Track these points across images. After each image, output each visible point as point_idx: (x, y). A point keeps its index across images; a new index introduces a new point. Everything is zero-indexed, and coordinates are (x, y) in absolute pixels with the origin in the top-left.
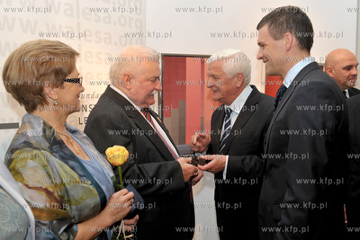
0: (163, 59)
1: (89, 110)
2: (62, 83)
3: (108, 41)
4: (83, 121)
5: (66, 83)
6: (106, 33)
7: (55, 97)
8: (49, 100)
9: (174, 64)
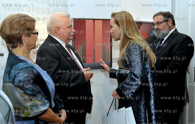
0: (74, 21)
1: (39, 47)
2: (30, 35)
3: (48, 12)
4: (35, 52)
5: (32, 35)
6: (47, 9)
7: (27, 41)
8: (24, 42)
9: (80, 23)
